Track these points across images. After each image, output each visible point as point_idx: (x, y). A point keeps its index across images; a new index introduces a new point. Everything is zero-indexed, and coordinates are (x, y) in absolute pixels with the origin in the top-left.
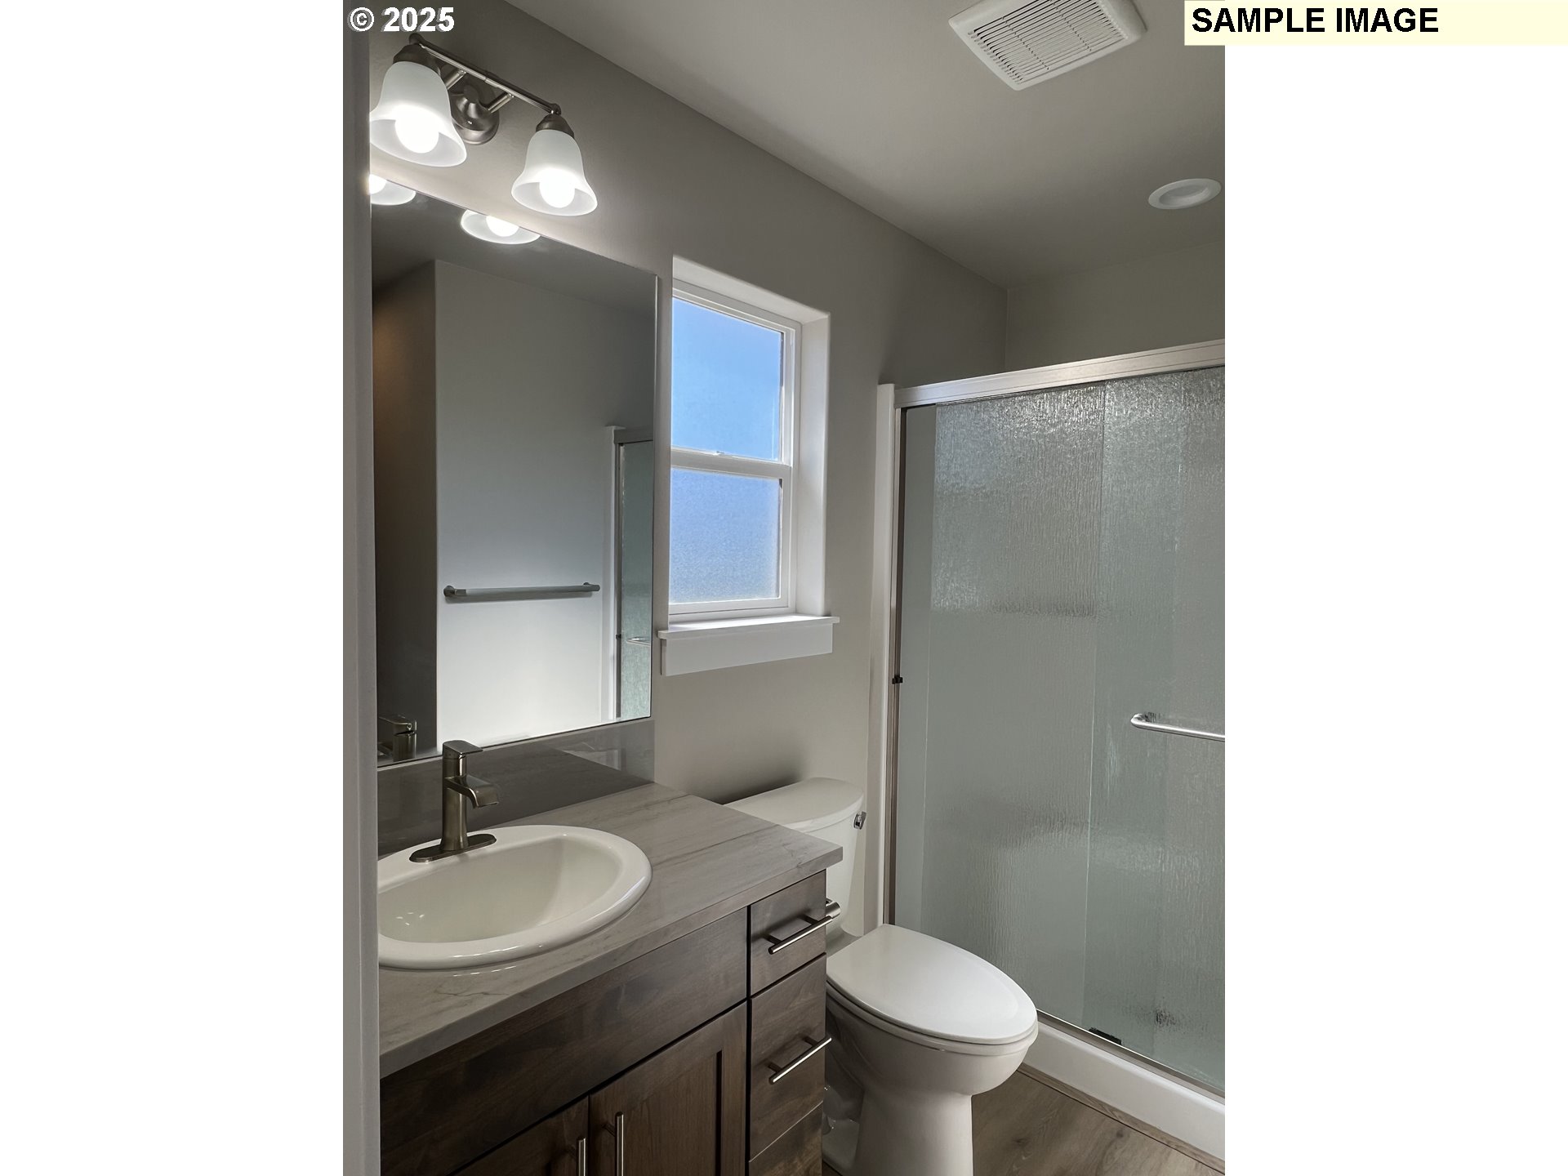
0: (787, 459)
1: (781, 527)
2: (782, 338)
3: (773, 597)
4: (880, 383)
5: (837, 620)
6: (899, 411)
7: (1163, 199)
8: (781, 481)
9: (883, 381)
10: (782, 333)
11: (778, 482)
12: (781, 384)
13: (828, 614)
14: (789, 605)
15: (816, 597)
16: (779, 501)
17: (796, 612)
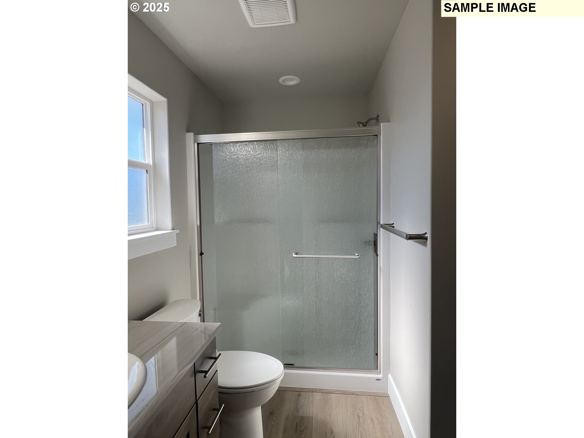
0: (149, 161)
1: (148, 192)
2: (143, 106)
3: (146, 223)
4: (186, 132)
5: (178, 231)
6: (196, 144)
7: (283, 81)
8: (147, 171)
9: (188, 131)
10: (143, 104)
11: (146, 171)
12: (144, 127)
13: (173, 229)
14: (154, 227)
15: (168, 222)
16: (147, 180)
17: (157, 229)
